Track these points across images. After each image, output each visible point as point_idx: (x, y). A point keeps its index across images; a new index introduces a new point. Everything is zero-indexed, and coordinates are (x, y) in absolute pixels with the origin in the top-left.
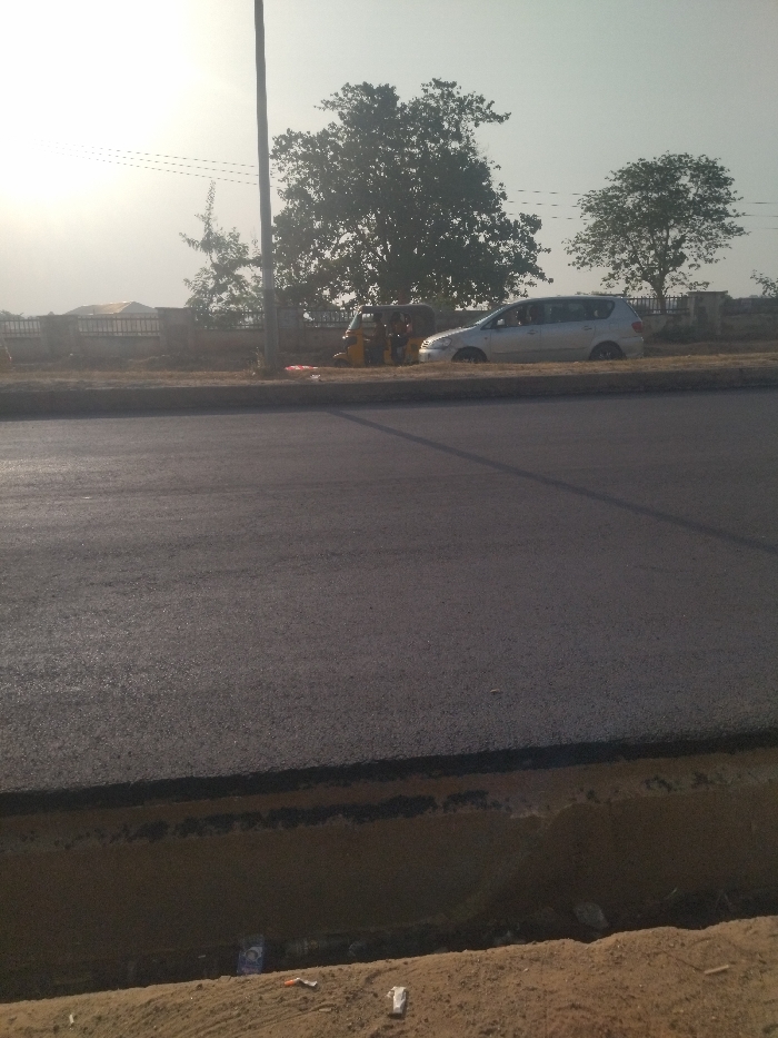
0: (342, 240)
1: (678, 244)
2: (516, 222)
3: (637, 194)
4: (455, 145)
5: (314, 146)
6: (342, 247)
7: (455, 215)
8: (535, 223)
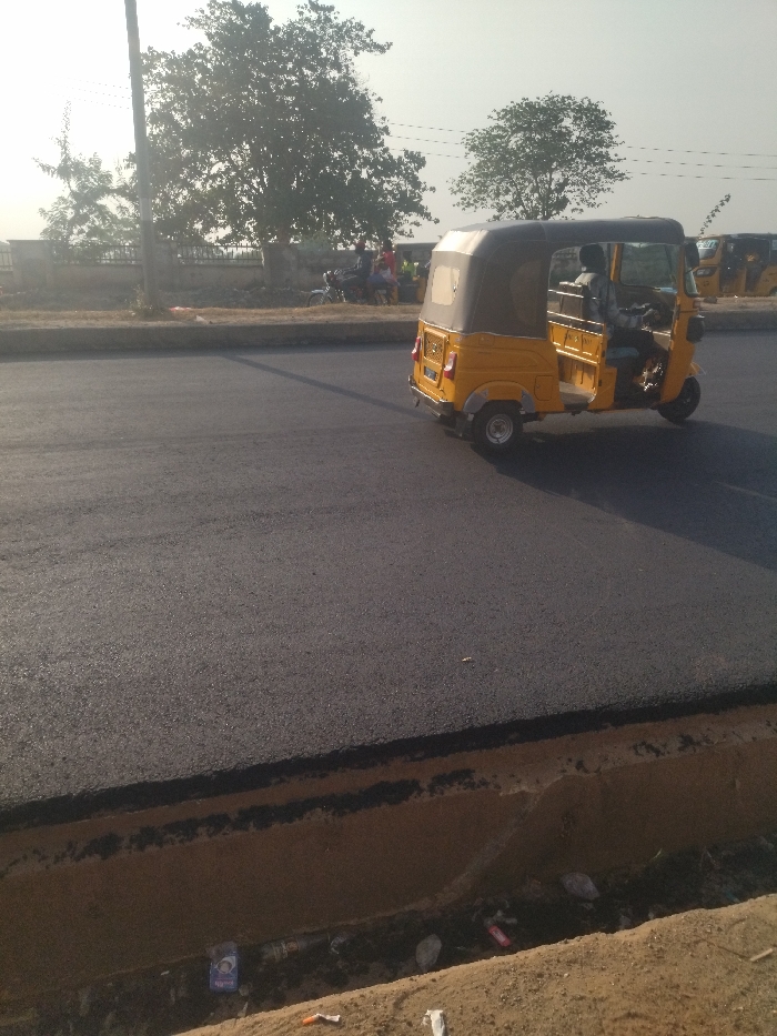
0: (214, 170)
1: (561, 187)
2: (400, 158)
3: (519, 135)
4: (334, 74)
5: (179, 67)
6: (214, 177)
7: (336, 148)
8: (419, 161)
